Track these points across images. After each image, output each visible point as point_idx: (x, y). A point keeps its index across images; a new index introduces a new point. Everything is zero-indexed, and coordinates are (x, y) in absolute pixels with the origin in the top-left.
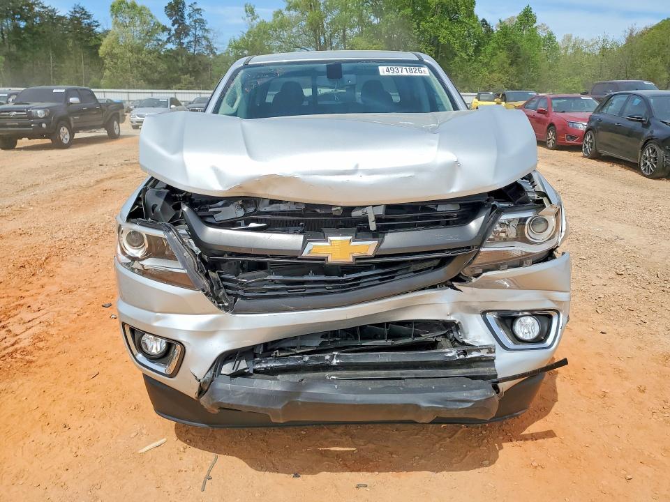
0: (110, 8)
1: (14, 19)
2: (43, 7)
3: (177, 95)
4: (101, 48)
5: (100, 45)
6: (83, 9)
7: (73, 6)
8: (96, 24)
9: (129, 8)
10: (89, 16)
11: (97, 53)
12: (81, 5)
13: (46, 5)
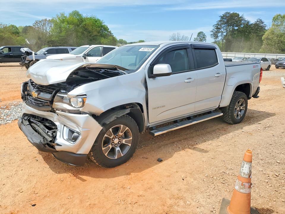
0: (273, 19)
1: (233, 26)
2: (245, 21)
3: (266, 56)
4: (264, 36)
5: (264, 34)
6: (261, 20)
7: (257, 19)
8: (265, 26)
9: (281, 17)
10: (263, 23)
11: (262, 38)
12: (260, 19)
13: (246, 20)
